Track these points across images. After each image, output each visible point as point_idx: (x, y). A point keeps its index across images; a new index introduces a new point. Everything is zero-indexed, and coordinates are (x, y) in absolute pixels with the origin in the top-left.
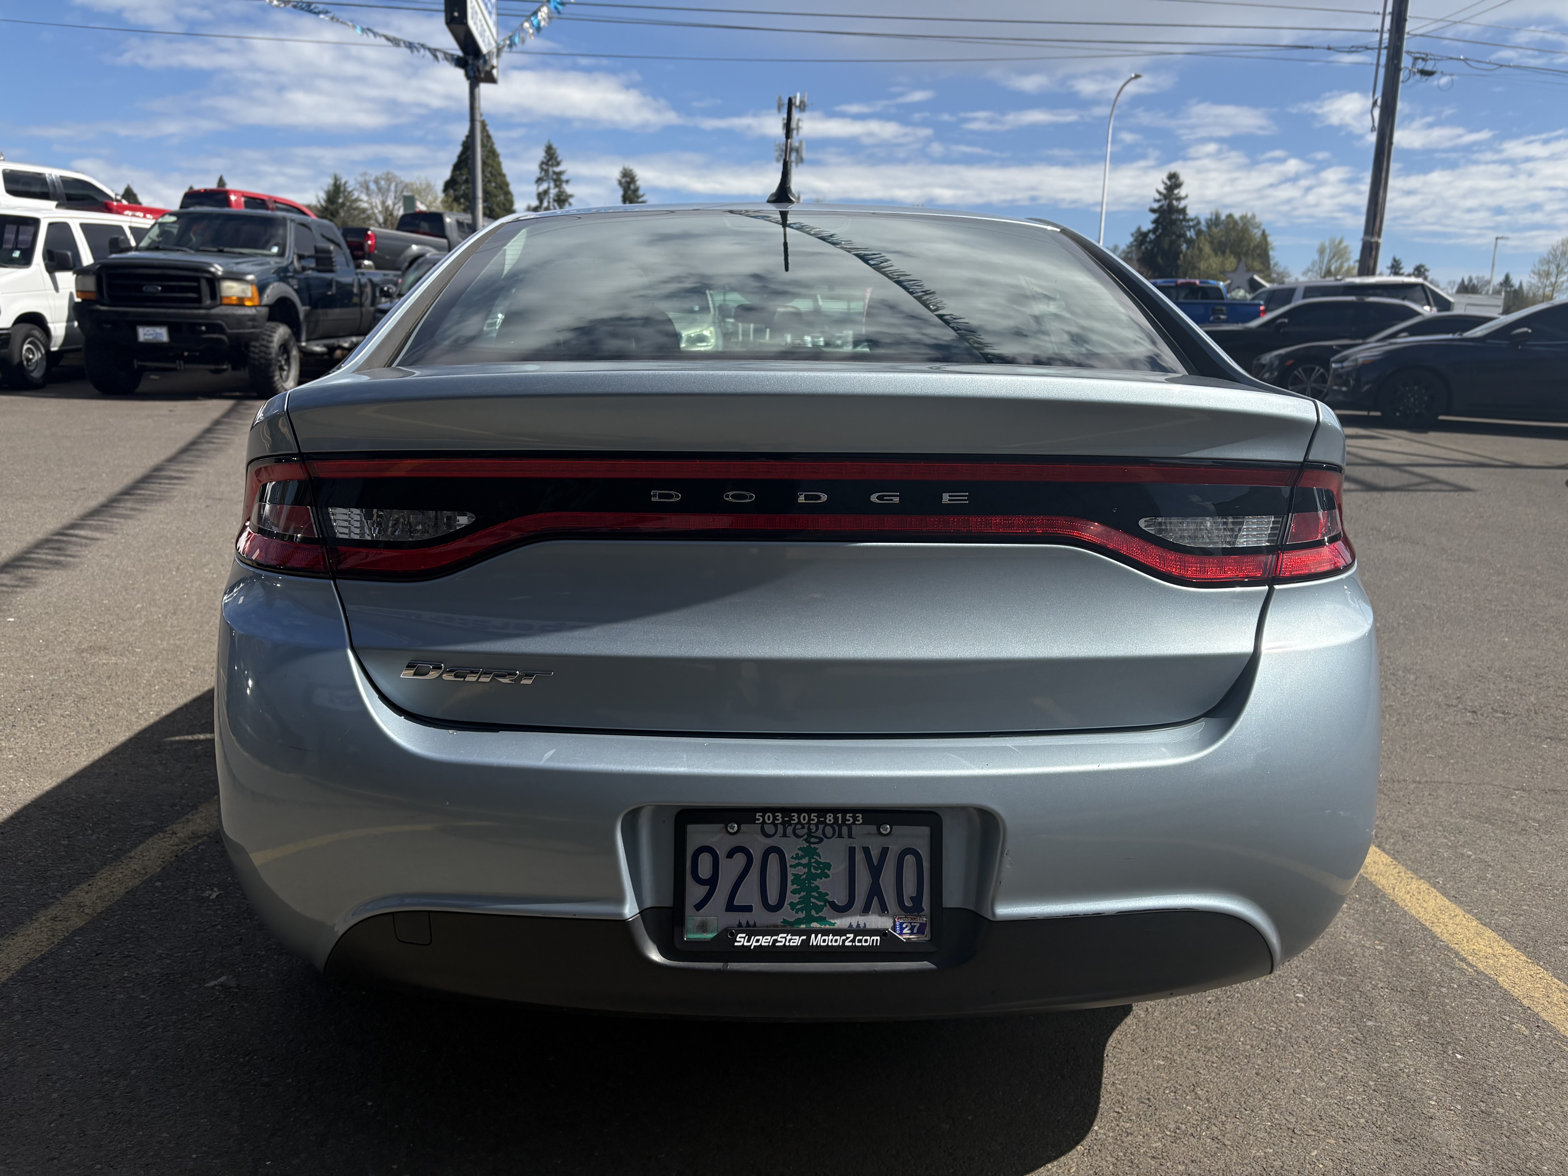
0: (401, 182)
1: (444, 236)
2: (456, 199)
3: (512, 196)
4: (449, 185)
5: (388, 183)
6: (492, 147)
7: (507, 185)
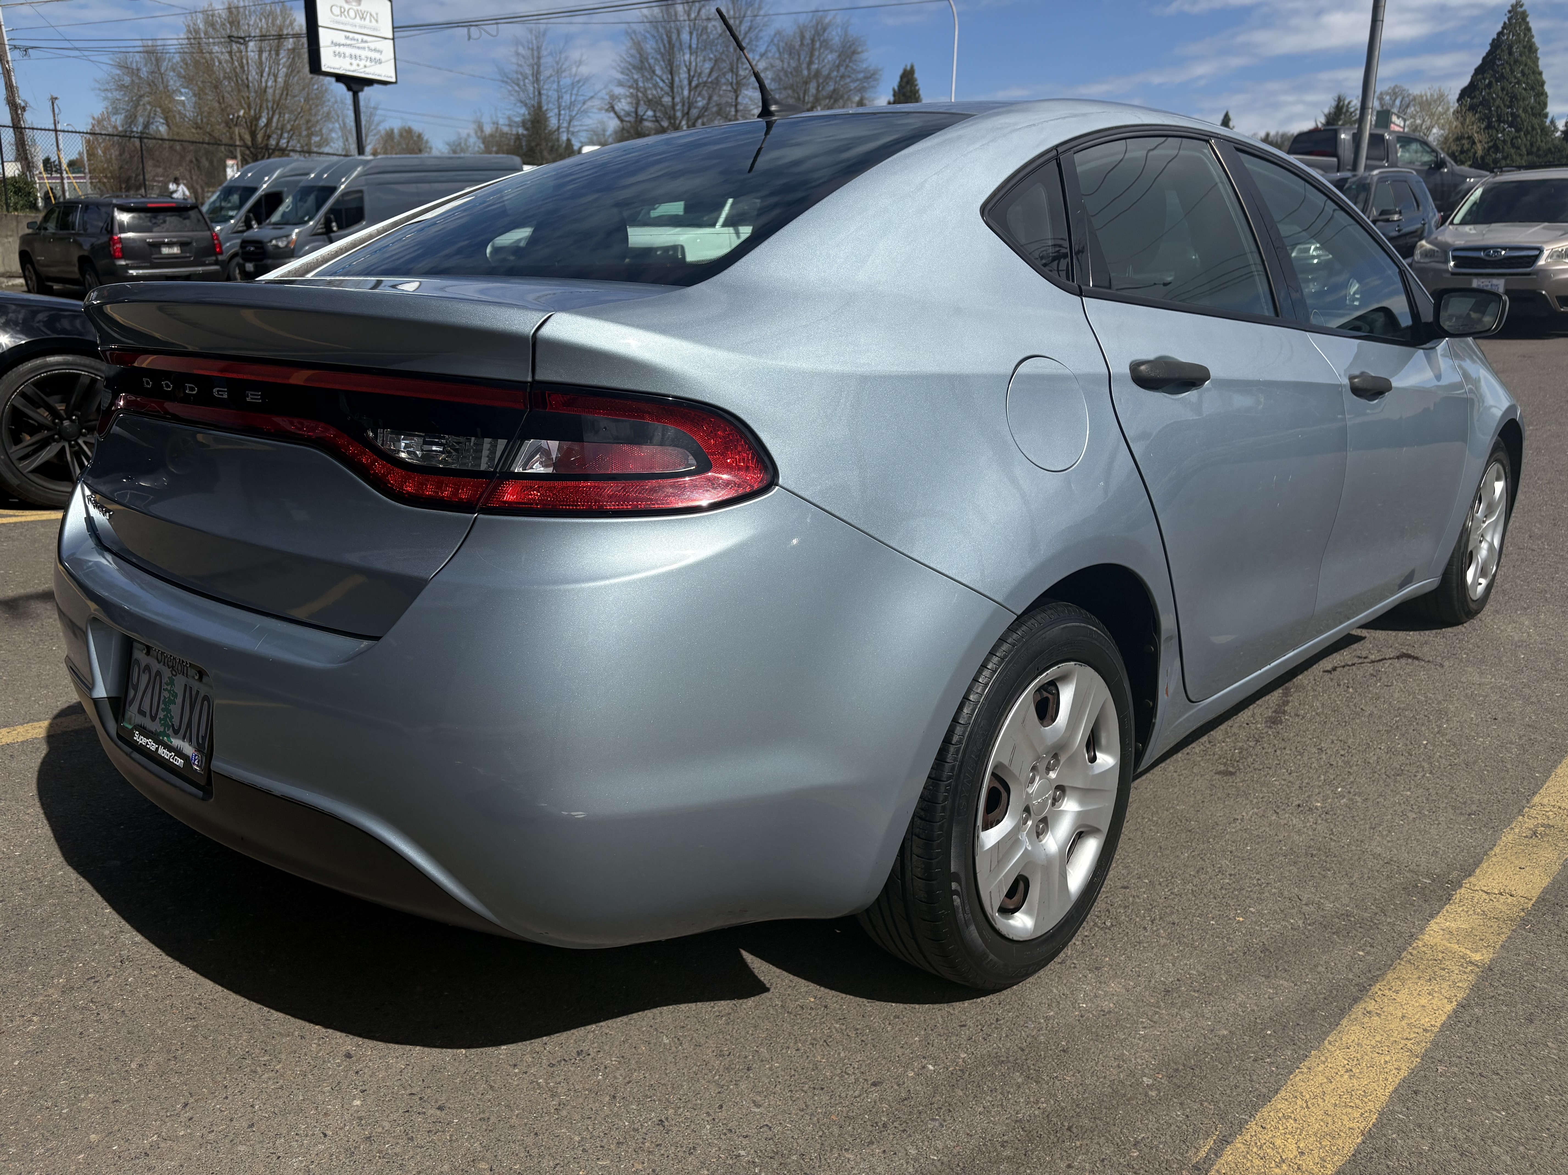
0: (1409, 95)
1: (1335, 155)
2: (1472, 108)
3: (1547, 97)
4: (1465, 93)
5: (1393, 98)
6: (1529, 41)
7: (1542, 84)
